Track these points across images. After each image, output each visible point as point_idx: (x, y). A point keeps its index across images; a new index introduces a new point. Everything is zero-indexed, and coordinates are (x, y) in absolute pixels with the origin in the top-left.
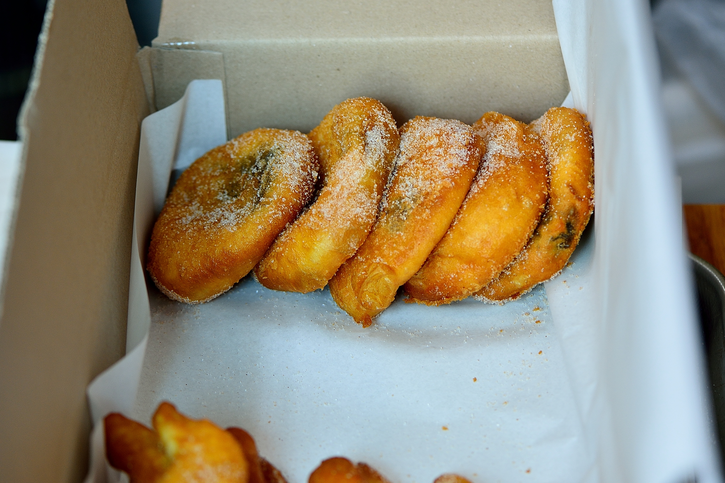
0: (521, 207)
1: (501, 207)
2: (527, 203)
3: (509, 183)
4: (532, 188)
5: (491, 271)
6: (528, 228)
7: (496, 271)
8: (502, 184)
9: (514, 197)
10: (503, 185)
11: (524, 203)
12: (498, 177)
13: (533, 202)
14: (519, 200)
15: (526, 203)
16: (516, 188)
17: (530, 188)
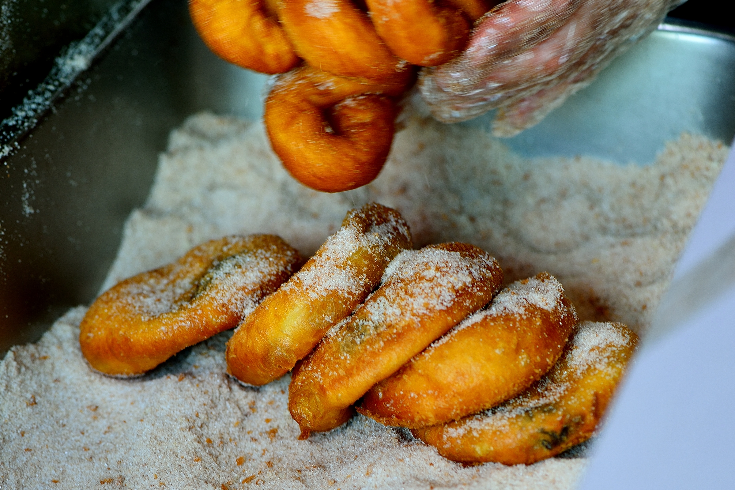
0: (516, 359)
1: (494, 348)
2: (523, 360)
3: (517, 331)
4: (538, 349)
5: (453, 408)
6: (512, 384)
7: (458, 412)
8: (509, 327)
9: (514, 347)
10: (510, 329)
11: (520, 357)
12: (510, 320)
13: (531, 362)
14: (517, 351)
15: (522, 358)
16: (520, 339)
17: (535, 347)
